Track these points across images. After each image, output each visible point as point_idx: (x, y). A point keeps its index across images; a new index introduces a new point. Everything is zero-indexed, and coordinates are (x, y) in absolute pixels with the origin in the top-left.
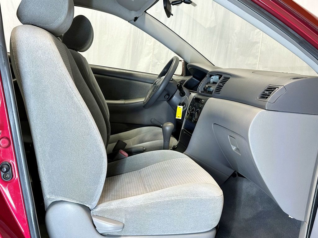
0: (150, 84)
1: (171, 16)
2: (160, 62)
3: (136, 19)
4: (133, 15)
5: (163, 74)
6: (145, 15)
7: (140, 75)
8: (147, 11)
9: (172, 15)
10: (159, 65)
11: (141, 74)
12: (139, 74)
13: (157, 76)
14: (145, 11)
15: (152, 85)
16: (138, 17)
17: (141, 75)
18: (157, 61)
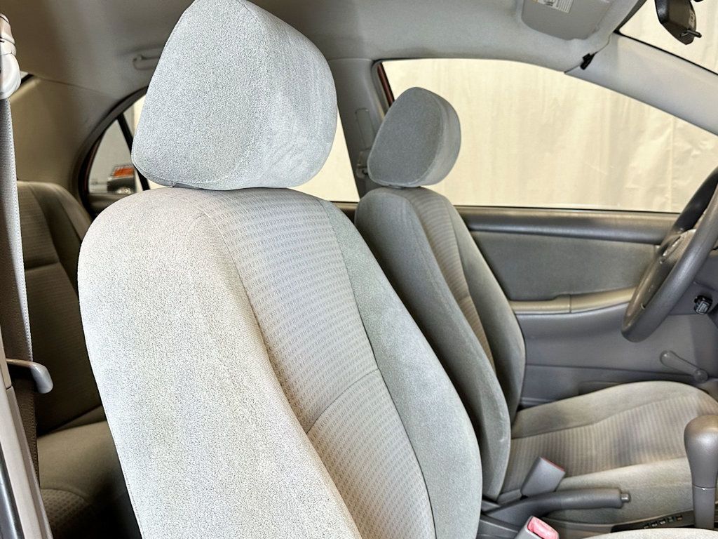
0: (651, 247)
1: (696, 38)
2: (699, 149)
3: (588, 59)
4: (578, 49)
5: (688, 219)
6: (616, 44)
7: (616, 219)
8: (622, 30)
9: (699, 36)
10: (695, 156)
11: (618, 216)
12: (611, 219)
13: (675, 219)
14: (617, 32)
15: (658, 247)
16: (593, 55)
17: (620, 219)
18: (688, 146)
